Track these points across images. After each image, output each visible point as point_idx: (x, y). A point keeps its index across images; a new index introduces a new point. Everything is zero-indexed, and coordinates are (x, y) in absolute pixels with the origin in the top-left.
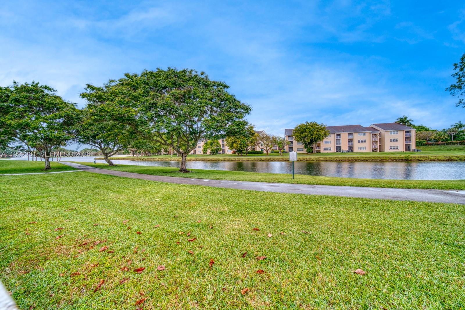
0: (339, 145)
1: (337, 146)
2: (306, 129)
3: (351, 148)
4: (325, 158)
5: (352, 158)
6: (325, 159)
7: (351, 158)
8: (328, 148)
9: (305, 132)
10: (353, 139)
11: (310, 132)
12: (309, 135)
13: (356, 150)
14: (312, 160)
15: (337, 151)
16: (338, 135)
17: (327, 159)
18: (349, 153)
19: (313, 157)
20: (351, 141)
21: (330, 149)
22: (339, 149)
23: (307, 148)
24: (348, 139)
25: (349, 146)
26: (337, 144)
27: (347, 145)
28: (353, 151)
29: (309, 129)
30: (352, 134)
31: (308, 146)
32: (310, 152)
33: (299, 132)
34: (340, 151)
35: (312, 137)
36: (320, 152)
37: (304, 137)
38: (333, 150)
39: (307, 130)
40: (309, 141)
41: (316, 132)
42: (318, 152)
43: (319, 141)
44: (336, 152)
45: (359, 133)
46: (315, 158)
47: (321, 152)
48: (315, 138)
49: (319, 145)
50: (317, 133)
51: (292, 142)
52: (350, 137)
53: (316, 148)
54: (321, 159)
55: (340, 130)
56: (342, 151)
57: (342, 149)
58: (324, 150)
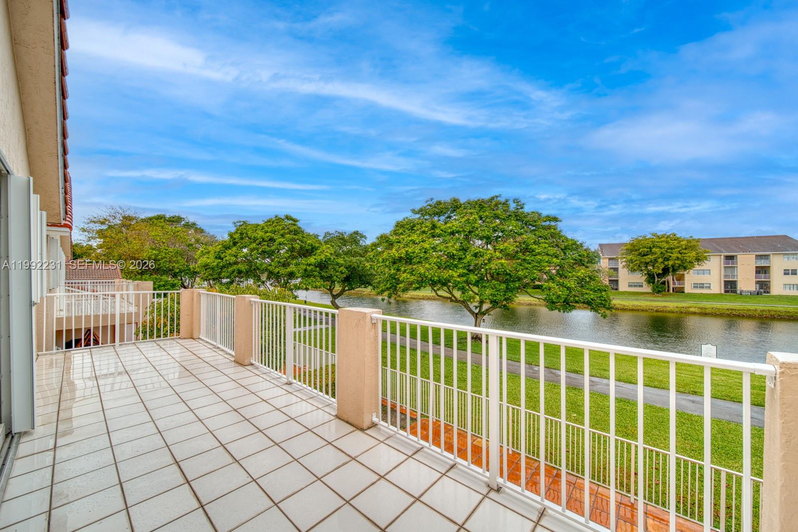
0: (731, 280)
1: (725, 281)
2: (654, 247)
3: (764, 287)
4: (702, 308)
5: (772, 313)
6: (703, 311)
7: (769, 311)
8: (703, 284)
9: (650, 252)
10: (769, 267)
11: (661, 253)
12: (660, 260)
13: (777, 289)
14: (669, 312)
15: (726, 292)
16: (730, 258)
17: (708, 311)
18: (759, 298)
19: (669, 304)
20: (762, 270)
21: (708, 285)
22: (730, 286)
23: (653, 283)
24: (756, 267)
25: (757, 282)
26: (726, 276)
27: (754, 280)
28: (768, 292)
29: (661, 248)
30: (766, 257)
31: (656, 280)
32: (659, 292)
33: (636, 253)
34: (735, 292)
35: (666, 263)
36: (683, 292)
37: (647, 264)
38: (717, 287)
39: (654, 249)
40: (660, 272)
41: (675, 255)
42: (680, 291)
43: (683, 271)
44: (723, 292)
45: (784, 254)
46: (677, 307)
47: (686, 291)
48: (673, 266)
49: (681, 278)
50: (679, 256)
51: (616, 270)
52: (763, 263)
53: (674, 283)
54: (692, 310)
55: (733, 248)
56: (738, 292)
57: (738, 288)
58: (694, 287)
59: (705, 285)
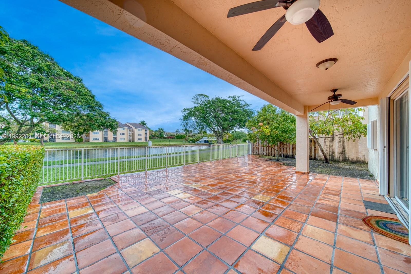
0: (105, 136)
3: (115, 138)
13: (118, 140)
15: (104, 141)
18: (113, 143)
20: (115, 133)
22: (106, 139)
27: (112, 137)
28: (116, 141)
32: (78, 142)
34: (107, 141)
38: (101, 140)
42: (87, 141)
45: (120, 128)
47: (90, 141)
49: (88, 135)
53: (85, 138)
56: (108, 141)
57: (108, 139)
58: (93, 139)
59: (97, 139)
